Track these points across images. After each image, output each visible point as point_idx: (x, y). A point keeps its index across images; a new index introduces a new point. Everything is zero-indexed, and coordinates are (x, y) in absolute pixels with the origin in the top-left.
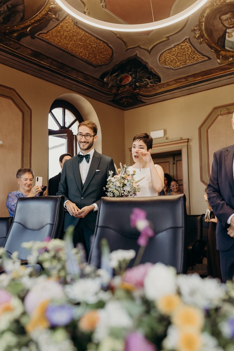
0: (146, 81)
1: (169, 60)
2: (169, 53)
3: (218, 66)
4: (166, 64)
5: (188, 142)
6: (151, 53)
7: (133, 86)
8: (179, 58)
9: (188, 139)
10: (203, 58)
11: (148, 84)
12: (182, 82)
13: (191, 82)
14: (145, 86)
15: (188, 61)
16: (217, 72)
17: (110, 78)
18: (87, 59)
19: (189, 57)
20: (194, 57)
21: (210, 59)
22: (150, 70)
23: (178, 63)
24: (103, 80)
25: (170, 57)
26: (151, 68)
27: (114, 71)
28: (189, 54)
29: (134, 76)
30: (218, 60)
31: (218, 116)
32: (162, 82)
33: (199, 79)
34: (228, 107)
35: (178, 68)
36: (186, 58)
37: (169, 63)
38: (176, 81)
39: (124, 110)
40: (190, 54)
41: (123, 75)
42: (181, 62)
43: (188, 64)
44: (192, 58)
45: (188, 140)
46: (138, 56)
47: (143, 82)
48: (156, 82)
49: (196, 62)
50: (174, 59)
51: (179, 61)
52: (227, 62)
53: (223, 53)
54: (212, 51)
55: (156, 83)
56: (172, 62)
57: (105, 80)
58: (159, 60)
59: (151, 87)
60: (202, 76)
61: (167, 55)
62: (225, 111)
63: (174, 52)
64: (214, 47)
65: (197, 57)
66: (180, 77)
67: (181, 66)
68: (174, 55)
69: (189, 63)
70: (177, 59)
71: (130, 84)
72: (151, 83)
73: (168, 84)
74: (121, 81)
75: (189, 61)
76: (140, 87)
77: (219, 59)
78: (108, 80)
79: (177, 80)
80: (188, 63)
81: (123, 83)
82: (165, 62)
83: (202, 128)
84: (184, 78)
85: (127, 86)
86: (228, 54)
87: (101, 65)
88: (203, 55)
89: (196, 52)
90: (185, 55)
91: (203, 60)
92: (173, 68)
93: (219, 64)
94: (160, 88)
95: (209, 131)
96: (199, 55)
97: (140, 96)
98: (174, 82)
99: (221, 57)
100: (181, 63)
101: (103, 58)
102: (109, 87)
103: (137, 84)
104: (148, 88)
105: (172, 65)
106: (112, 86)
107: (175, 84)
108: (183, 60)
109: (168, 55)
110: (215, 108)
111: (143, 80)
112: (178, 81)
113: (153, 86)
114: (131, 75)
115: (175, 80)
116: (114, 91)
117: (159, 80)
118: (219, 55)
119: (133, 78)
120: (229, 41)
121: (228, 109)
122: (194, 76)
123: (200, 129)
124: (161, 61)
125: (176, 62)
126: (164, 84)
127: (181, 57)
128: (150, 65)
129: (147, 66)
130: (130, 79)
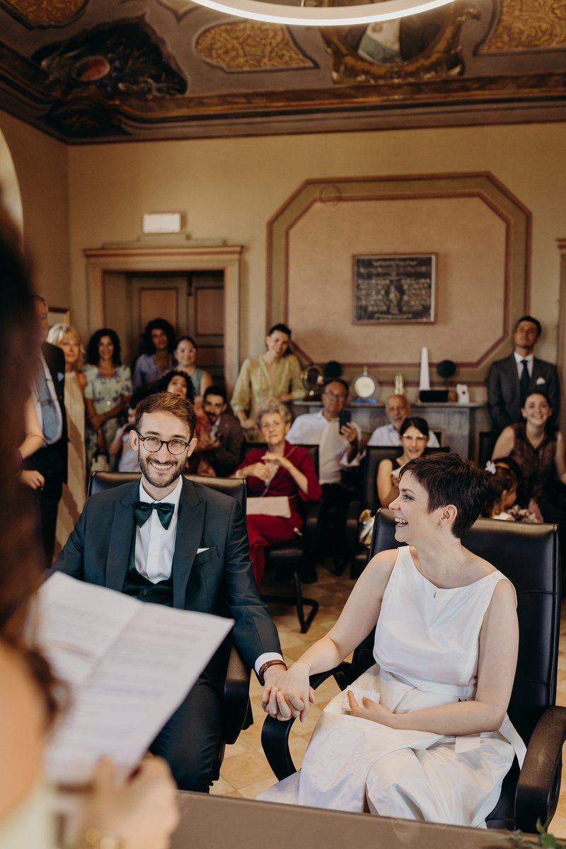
0: (147, 83)
1: (220, 48)
2: (227, 31)
3: (329, 85)
4: (210, 56)
5: (241, 253)
6: (183, 22)
7: (109, 89)
8: (247, 48)
9: (242, 247)
10: (303, 61)
11: (150, 91)
12: (237, 103)
13: (256, 108)
14: (142, 95)
15: (266, 60)
16: (323, 99)
17: (57, 60)
18: (15, 6)
19: (271, 52)
20: (283, 55)
21: (316, 66)
22: (164, 60)
23: (241, 60)
24: (39, 63)
25: (227, 40)
26: (171, 57)
27: (72, 45)
28: (274, 45)
29: (117, 64)
30: (335, 75)
31: (314, 201)
32: (188, 94)
33: (279, 105)
34: (338, 185)
35: (238, 70)
36: (263, 51)
37: (218, 56)
38: (224, 99)
39: (68, 143)
40: (277, 45)
41: (91, 58)
42: (248, 58)
43: (264, 68)
44: (277, 55)
45: (242, 250)
46: (147, 19)
47: (137, 83)
48: (172, 92)
49: (284, 67)
50: (234, 48)
51: (245, 55)
52: (350, 82)
53: (350, 60)
54: (326, 52)
55: (170, 94)
56: (226, 52)
57: (44, 63)
58: (197, 43)
59: (155, 99)
60: (288, 99)
61: (220, 35)
62: (330, 192)
63: (240, 31)
64: (334, 44)
65: (290, 57)
66: (236, 91)
67: (246, 69)
68: (237, 38)
69: (267, 64)
70: (243, 49)
71: (101, 84)
72: (159, 90)
73: (201, 102)
74: (81, 71)
75: (270, 60)
76: (125, 95)
77: (337, 70)
78: (49, 66)
79: (225, 96)
80: (265, 64)
81: (84, 78)
82: (210, 49)
83: (275, 224)
84: (245, 96)
85: (93, 88)
86: (360, 65)
87: (45, 24)
88: (305, 55)
89: (291, 44)
90: (265, 45)
91: (302, 65)
92: (225, 67)
93: (335, 82)
94: (179, 107)
95: (292, 232)
96: (296, 54)
97: (120, 117)
98: (216, 101)
99: (342, 68)
100: (247, 61)
101: (58, 9)
102: (47, 82)
103: (121, 86)
104: (146, 100)
105: (224, 60)
106: (57, 81)
107: (218, 105)
108: (255, 55)
109: (224, 34)
110: (309, 183)
111: (141, 79)
112: (229, 99)
113: (163, 98)
114: (111, 62)
115: (220, 97)
116: (56, 94)
117: (181, 86)
118: (340, 63)
119: (114, 69)
120: (371, 40)
121: (338, 190)
122: (270, 96)
123: (271, 225)
124: (201, 44)
125: (237, 56)
126: (191, 100)
127: (254, 49)
128: (170, 48)
129: (162, 48)
130: (106, 69)
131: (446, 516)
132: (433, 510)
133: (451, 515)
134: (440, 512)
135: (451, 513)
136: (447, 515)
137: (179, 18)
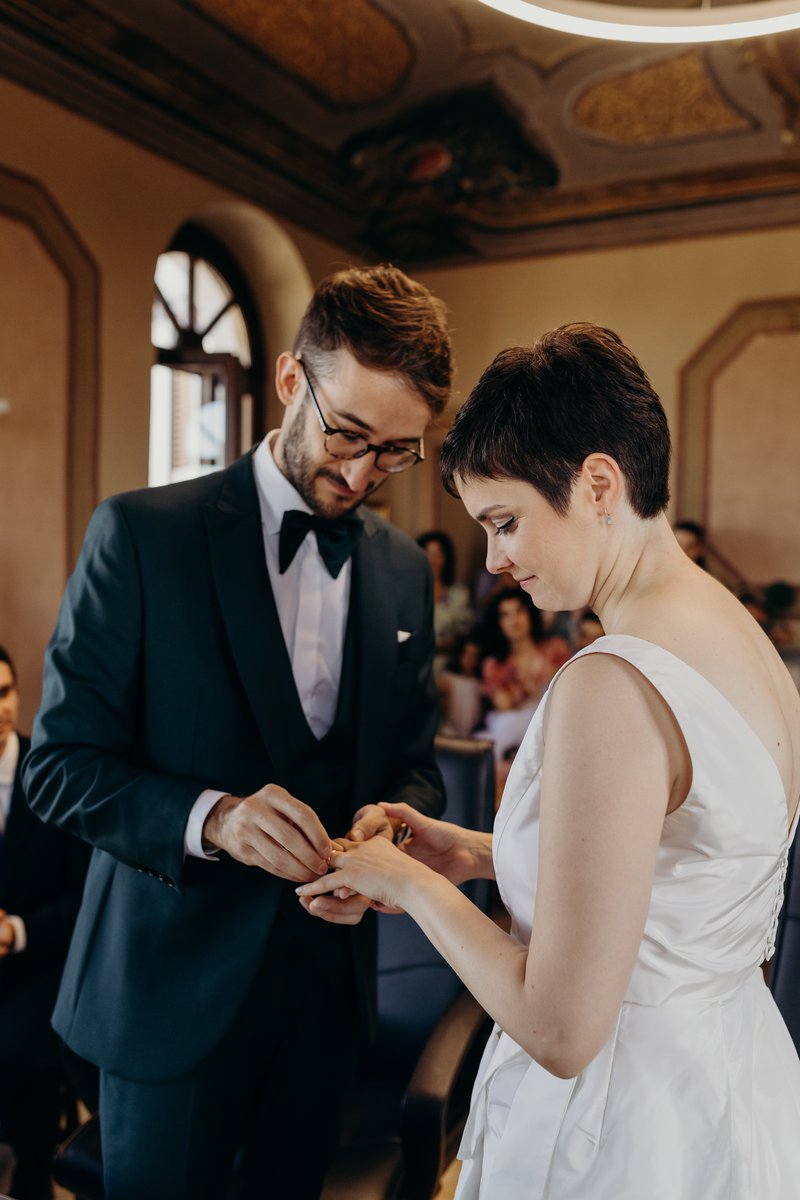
6: (552, 80)
7: (449, 190)
8: (649, 110)
10: (735, 120)
11: (506, 187)
14: (495, 195)
15: (678, 123)
19: (685, 110)
23: (640, 128)
24: (351, 159)
25: (619, 101)
26: (536, 134)
29: (462, 152)
30: (788, 137)
31: (755, 333)
32: (562, 187)
34: (792, 307)
37: (607, 125)
41: (423, 147)
42: (651, 125)
46: (501, 81)
47: (488, 177)
49: (707, 132)
50: (630, 113)
51: (646, 121)
58: (576, 109)
59: (516, 199)
61: (610, 94)
70: (643, 111)
71: (441, 184)
72: (520, 185)
74: (410, 166)
75: (685, 122)
76: (473, 197)
77: (791, 129)
78: (365, 163)
79: (619, 185)
80: (677, 130)
81: (414, 176)
83: (693, 373)
84: (647, 182)
85: (428, 190)
87: (356, 101)
89: (716, 95)
91: (733, 127)
92: (617, 140)
93: (787, 149)
94: (550, 208)
95: (718, 383)
98: (603, 193)
100: (649, 130)
102: (362, 185)
103: (466, 184)
104: (503, 202)
105: (615, 131)
106: (376, 183)
107: (606, 200)
108: (660, 119)
109: (615, 94)
111: (492, 172)
113: (527, 197)
114: (451, 149)
118: (794, 116)
119: (456, 160)
121: (793, 315)
123: (683, 374)
124: (582, 110)
126: (567, 194)
127: (659, 110)
128: (536, 121)
129: (522, 123)
130: (444, 162)
131: (601, 487)
132: (566, 501)
133: (608, 474)
134: (581, 489)
135: (603, 470)
136: (602, 482)
137: (545, 73)
